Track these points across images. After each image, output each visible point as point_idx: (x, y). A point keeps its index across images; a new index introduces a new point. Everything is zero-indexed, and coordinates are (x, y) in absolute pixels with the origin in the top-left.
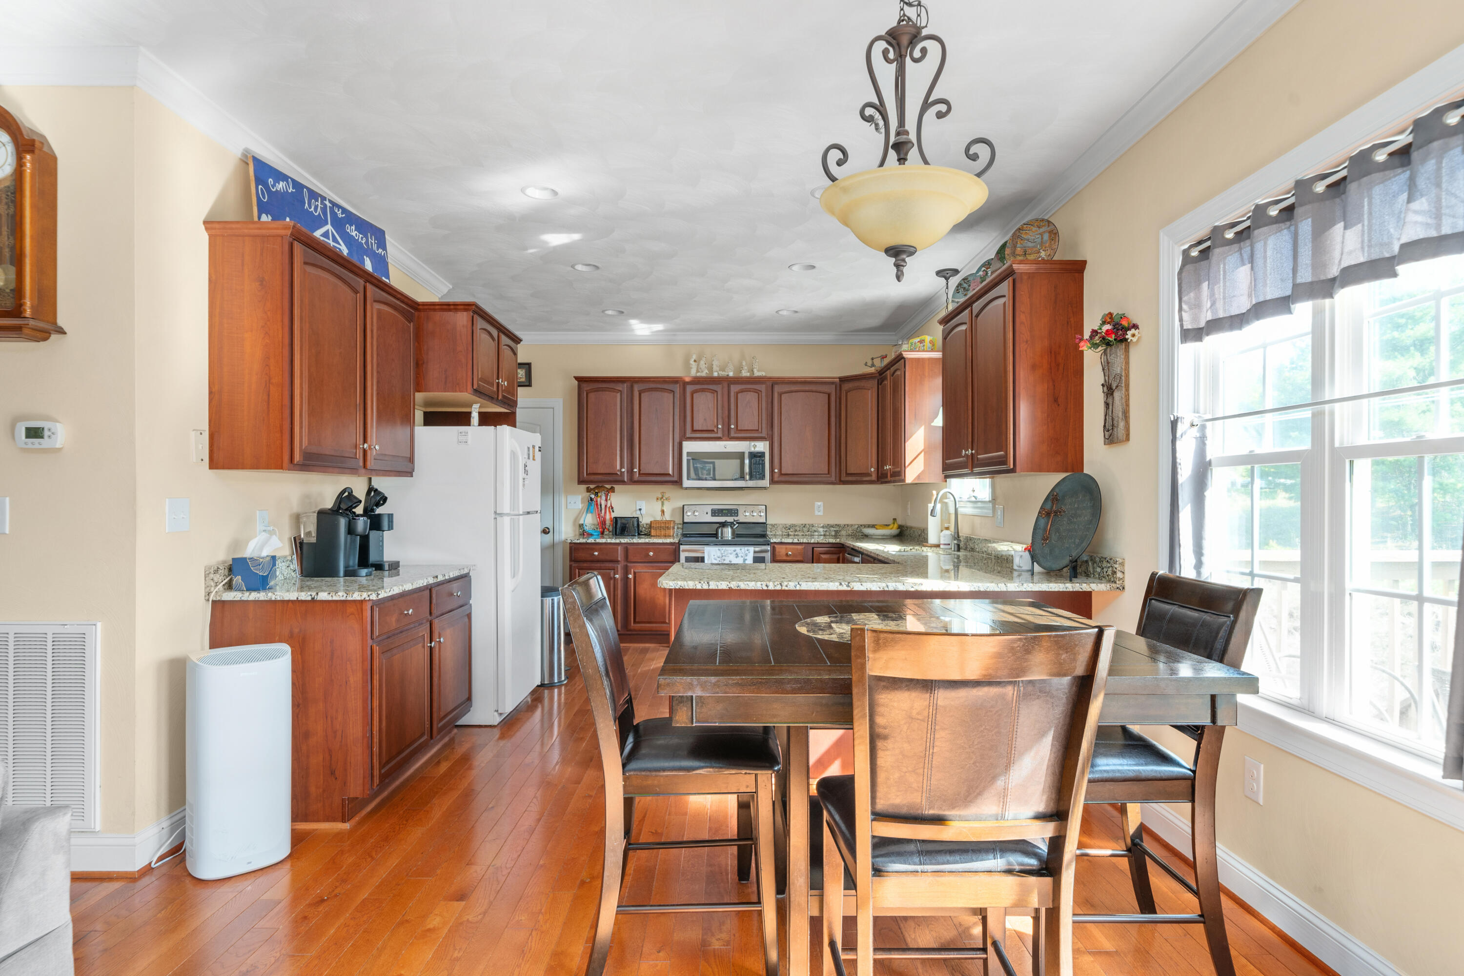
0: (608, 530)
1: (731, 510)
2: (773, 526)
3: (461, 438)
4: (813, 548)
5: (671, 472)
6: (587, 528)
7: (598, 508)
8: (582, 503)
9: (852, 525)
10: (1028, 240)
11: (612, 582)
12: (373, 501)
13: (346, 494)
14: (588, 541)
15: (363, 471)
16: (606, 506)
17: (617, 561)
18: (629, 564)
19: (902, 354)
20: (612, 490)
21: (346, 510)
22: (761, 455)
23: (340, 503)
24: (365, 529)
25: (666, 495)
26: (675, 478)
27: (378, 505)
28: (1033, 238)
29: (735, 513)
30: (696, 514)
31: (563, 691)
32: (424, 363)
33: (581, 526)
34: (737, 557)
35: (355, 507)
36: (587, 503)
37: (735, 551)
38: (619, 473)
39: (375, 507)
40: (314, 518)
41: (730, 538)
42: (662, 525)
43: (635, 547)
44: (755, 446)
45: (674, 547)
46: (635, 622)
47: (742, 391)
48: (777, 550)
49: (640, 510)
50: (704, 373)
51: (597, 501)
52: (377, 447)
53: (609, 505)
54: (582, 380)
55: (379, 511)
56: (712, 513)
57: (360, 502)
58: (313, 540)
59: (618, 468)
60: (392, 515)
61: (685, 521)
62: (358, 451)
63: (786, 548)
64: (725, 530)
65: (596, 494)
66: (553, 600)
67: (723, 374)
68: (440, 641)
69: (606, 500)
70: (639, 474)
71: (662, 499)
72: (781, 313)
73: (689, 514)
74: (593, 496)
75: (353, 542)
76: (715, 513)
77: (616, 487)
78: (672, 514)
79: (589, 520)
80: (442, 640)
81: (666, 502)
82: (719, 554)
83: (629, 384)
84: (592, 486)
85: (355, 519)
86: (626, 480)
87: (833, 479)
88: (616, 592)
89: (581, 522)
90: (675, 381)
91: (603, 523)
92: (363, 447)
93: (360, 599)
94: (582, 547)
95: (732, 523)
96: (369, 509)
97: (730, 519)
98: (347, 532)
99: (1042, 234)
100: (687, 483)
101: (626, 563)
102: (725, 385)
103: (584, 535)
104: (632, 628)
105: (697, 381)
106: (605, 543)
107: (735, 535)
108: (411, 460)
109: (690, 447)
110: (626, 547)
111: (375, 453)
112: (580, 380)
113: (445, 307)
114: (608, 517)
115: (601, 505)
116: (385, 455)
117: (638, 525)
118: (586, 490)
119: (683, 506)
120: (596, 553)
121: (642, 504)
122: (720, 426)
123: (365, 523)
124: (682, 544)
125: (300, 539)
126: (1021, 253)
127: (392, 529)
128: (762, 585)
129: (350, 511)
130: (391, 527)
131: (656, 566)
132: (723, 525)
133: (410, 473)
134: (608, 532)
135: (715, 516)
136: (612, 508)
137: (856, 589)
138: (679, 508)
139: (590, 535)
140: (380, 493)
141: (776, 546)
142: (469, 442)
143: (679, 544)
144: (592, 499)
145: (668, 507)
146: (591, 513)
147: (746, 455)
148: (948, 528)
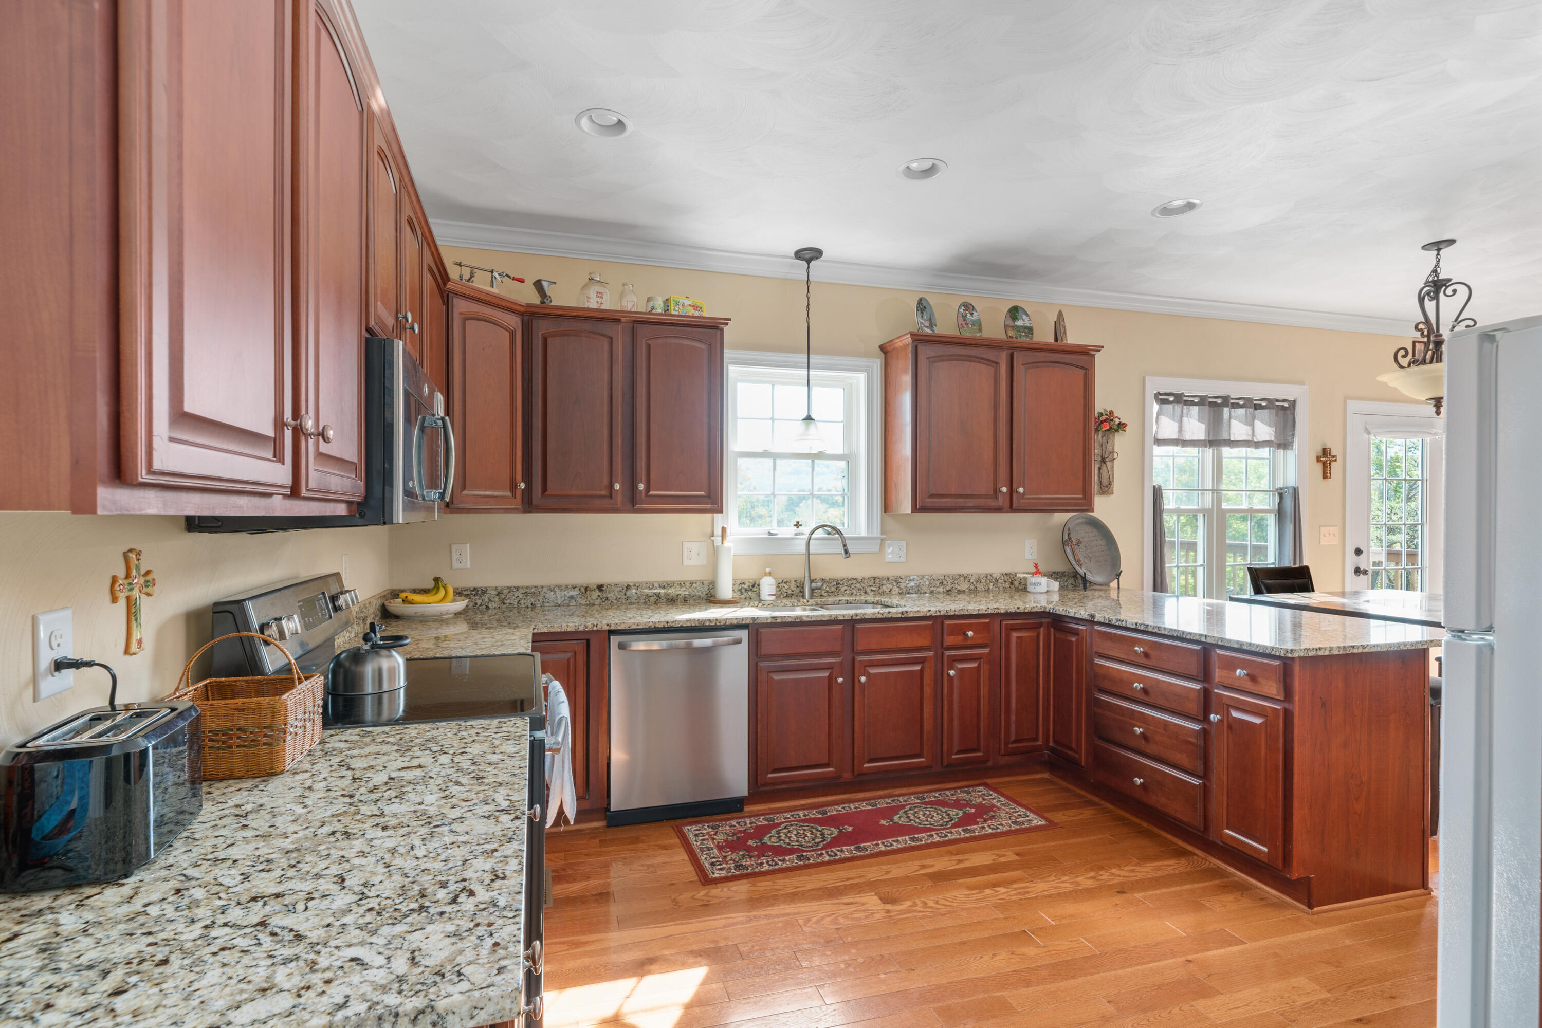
148: (770, 574)
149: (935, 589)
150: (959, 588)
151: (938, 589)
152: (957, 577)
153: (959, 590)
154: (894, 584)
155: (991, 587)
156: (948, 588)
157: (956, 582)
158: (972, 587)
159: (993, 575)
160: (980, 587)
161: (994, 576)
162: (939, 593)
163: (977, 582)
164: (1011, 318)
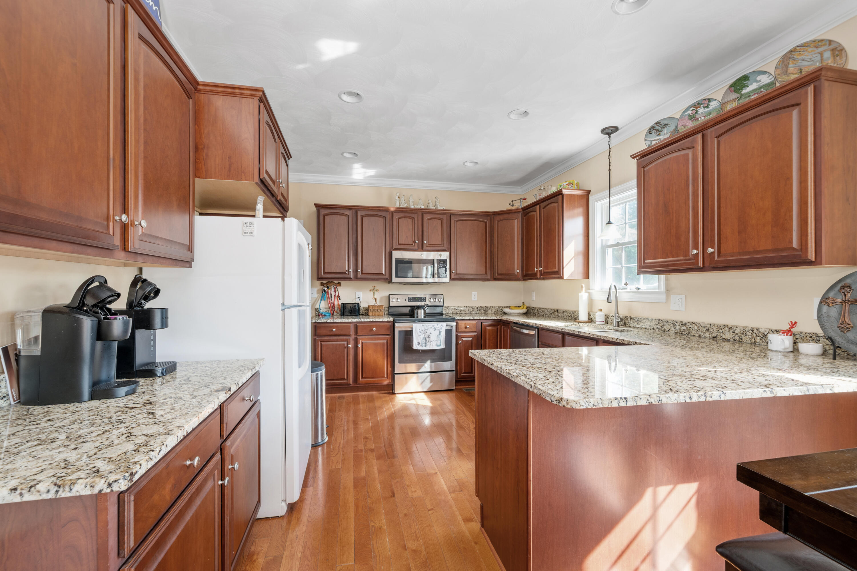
0: (337, 312)
1: (421, 297)
2: (446, 308)
3: (246, 229)
4: (482, 323)
5: (384, 273)
6: (321, 311)
7: (329, 297)
8: (318, 293)
9: (495, 307)
10: (803, 60)
11: (346, 350)
12: (141, 293)
13: (96, 284)
14: (328, 321)
15: (122, 254)
16: (335, 295)
17: (349, 335)
18: (358, 337)
19: (562, 191)
20: (339, 284)
21: (94, 306)
22: (444, 261)
23: (84, 297)
24: (125, 331)
25: (376, 288)
26: (387, 276)
27: (147, 298)
28: (810, 57)
29: (424, 300)
30: (399, 300)
31: (325, 448)
32: (204, 147)
33: (317, 310)
34: (435, 330)
35: (110, 302)
36: (321, 294)
37: (433, 326)
38: (347, 272)
39: (143, 301)
40: (38, 319)
41: (423, 317)
42: (377, 308)
43: (363, 324)
44: (441, 255)
45: (390, 324)
46: (362, 377)
47: (431, 219)
48: (459, 324)
49: (359, 298)
50: (404, 206)
51: (328, 292)
52: (144, 223)
53: (337, 295)
54: (319, 207)
55: (148, 305)
56: (409, 300)
57: (119, 295)
58: (37, 350)
59: (347, 269)
60: (166, 310)
61: (391, 305)
62: (111, 224)
63: (465, 323)
64: (419, 311)
65: (328, 287)
66: (317, 374)
67: (417, 207)
68: (234, 468)
69: (335, 291)
70: (362, 273)
71: (374, 290)
72: (466, 164)
73: (394, 300)
74: (326, 289)
75: (107, 349)
76: (411, 299)
77: (342, 282)
78: (380, 301)
79: (323, 306)
80: (236, 466)
81: (376, 293)
82: (423, 328)
83: (354, 211)
84: (325, 282)
85: (108, 319)
86: (352, 277)
87: (488, 277)
88: (349, 357)
89: (317, 306)
90: (386, 210)
91: (333, 307)
92: (121, 220)
93: (89, 493)
94: (324, 325)
95: (424, 306)
96: (135, 303)
97: (422, 304)
98: (95, 337)
99: (821, 54)
100: (395, 279)
101: (355, 336)
102: (420, 214)
103: (319, 315)
104: (360, 382)
105: (399, 210)
106: (341, 323)
107: (426, 315)
108: (190, 248)
109: (397, 255)
110: (356, 326)
111: (140, 233)
112: (317, 206)
113: (230, 90)
114: (336, 303)
115: (331, 295)
116: (157, 237)
117: (359, 308)
118: (320, 285)
119: (389, 295)
120: (334, 330)
121: (360, 294)
122: (417, 242)
123: (126, 324)
124: (396, 322)
125: (16, 349)
126: (796, 71)
127: (167, 326)
128: (685, 397)
129: (101, 309)
130: (164, 324)
131: (377, 338)
132: (419, 307)
133: (188, 263)
134: (336, 314)
135: (410, 302)
136: (339, 297)
137: (779, 395)
138: (386, 296)
139: (324, 316)
140: (150, 284)
141: (458, 322)
142: (255, 233)
143: (394, 322)
144: (325, 291)
145: (378, 295)
146: (324, 300)
147: (435, 261)
148: (601, 310)
149: (702, 334)
150: (724, 337)
151: (705, 335)
152: (722, 327)
153: (724, 339)
154: (672, 325)
155: (758, 341)
156: (713, 335)
157: (721, 331)
158: (737, 338)
159: (760, 330)
160: (745, 338)
161: (762, 331)
162: (705, 337)
163: (742, 334)
164: (735, 91)
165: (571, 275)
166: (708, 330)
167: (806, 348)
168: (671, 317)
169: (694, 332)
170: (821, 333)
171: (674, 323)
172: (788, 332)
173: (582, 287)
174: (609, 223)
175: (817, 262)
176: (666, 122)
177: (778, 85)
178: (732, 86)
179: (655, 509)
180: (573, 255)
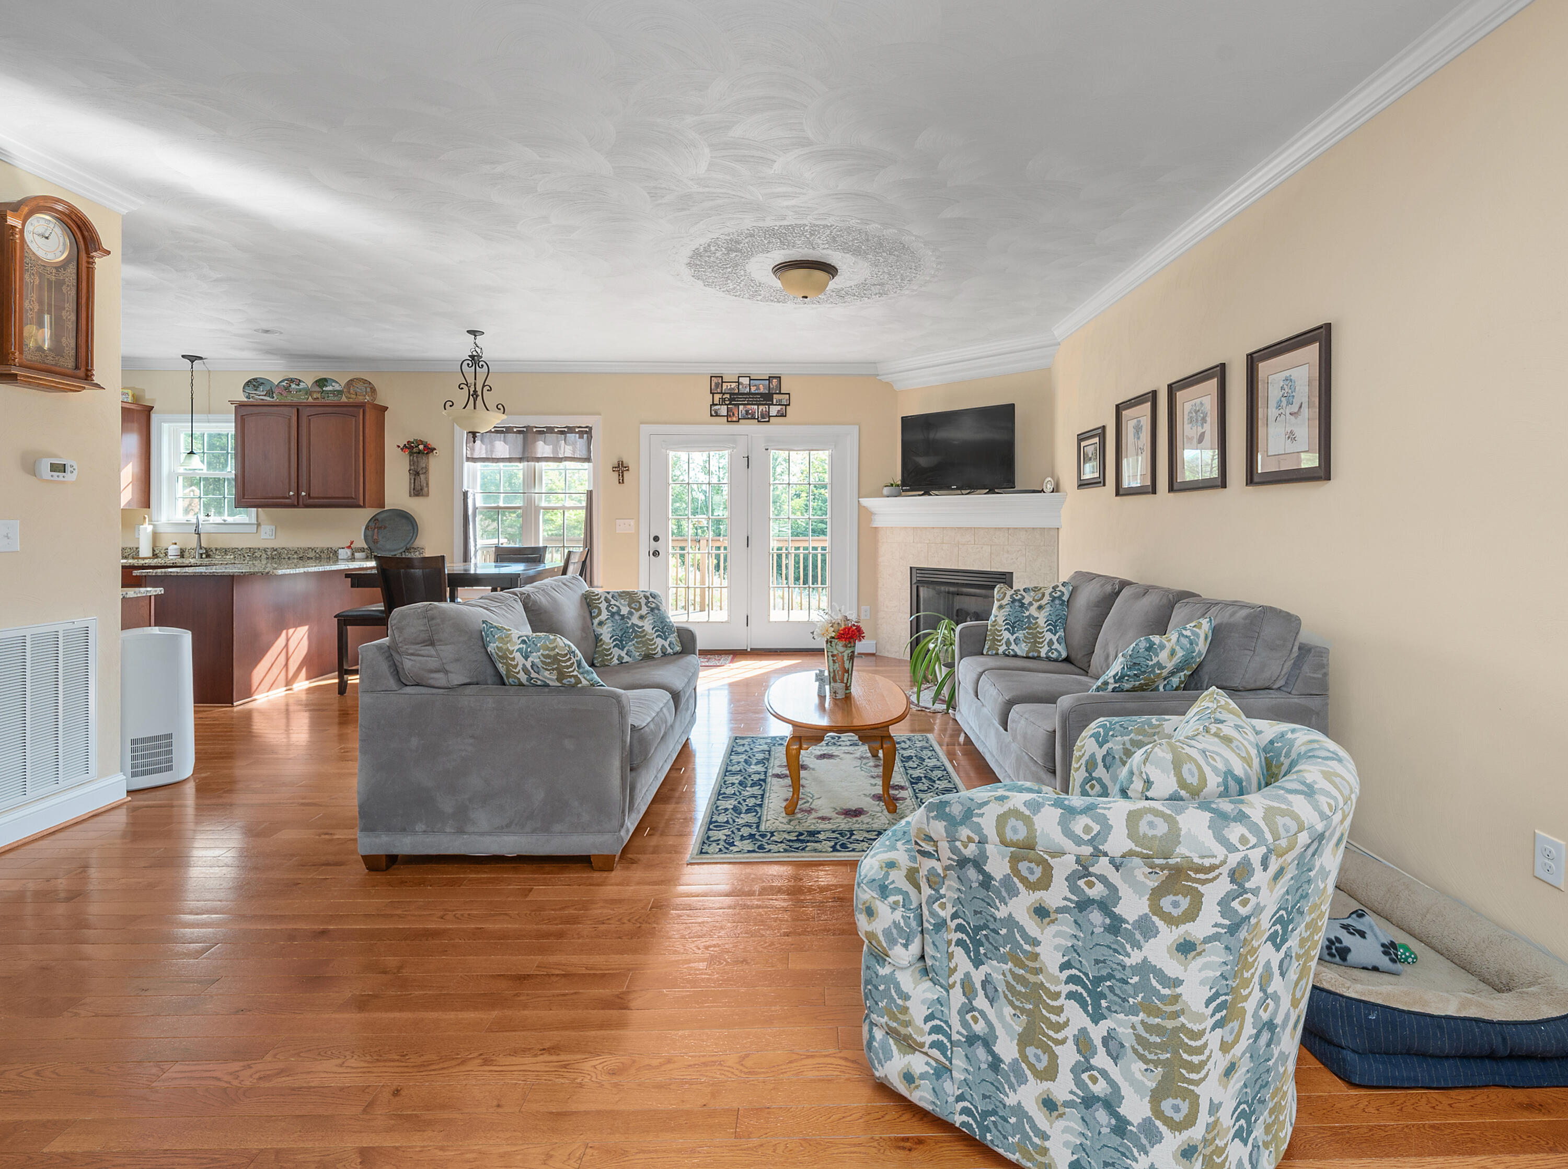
10: (358, 388)
28: (361, 388)
99: (365, 387)
148: (176, 544)
149: (291, 555)
152: (307, 549)
155: (331, 556)
157: (306, 552)
160: (323, 555)
164: (318, 386)
165: (125, 505)
166: (296, 552)
167: (357, 555)
168: (262, 545)
169: (284, 556)
170: (366, 546)
171: (265, 550)
172: (349, 547)
173: (145, 518)
174: (192, 453)
175: (364, 506)
176: (262, 381)
177: (344, 399)
178: (316, 382)
179: (288, 640)
180: (131, 480)
